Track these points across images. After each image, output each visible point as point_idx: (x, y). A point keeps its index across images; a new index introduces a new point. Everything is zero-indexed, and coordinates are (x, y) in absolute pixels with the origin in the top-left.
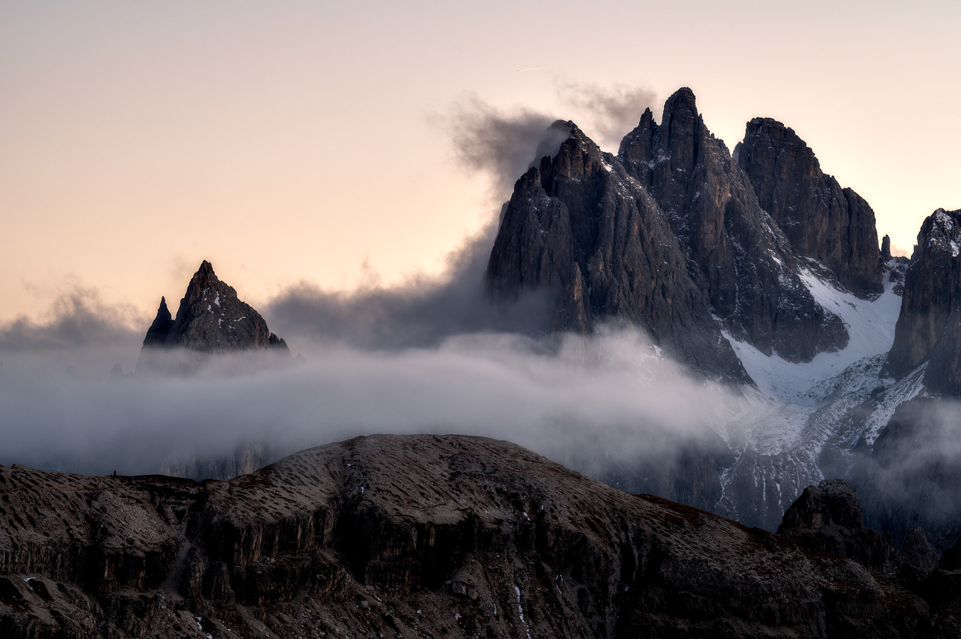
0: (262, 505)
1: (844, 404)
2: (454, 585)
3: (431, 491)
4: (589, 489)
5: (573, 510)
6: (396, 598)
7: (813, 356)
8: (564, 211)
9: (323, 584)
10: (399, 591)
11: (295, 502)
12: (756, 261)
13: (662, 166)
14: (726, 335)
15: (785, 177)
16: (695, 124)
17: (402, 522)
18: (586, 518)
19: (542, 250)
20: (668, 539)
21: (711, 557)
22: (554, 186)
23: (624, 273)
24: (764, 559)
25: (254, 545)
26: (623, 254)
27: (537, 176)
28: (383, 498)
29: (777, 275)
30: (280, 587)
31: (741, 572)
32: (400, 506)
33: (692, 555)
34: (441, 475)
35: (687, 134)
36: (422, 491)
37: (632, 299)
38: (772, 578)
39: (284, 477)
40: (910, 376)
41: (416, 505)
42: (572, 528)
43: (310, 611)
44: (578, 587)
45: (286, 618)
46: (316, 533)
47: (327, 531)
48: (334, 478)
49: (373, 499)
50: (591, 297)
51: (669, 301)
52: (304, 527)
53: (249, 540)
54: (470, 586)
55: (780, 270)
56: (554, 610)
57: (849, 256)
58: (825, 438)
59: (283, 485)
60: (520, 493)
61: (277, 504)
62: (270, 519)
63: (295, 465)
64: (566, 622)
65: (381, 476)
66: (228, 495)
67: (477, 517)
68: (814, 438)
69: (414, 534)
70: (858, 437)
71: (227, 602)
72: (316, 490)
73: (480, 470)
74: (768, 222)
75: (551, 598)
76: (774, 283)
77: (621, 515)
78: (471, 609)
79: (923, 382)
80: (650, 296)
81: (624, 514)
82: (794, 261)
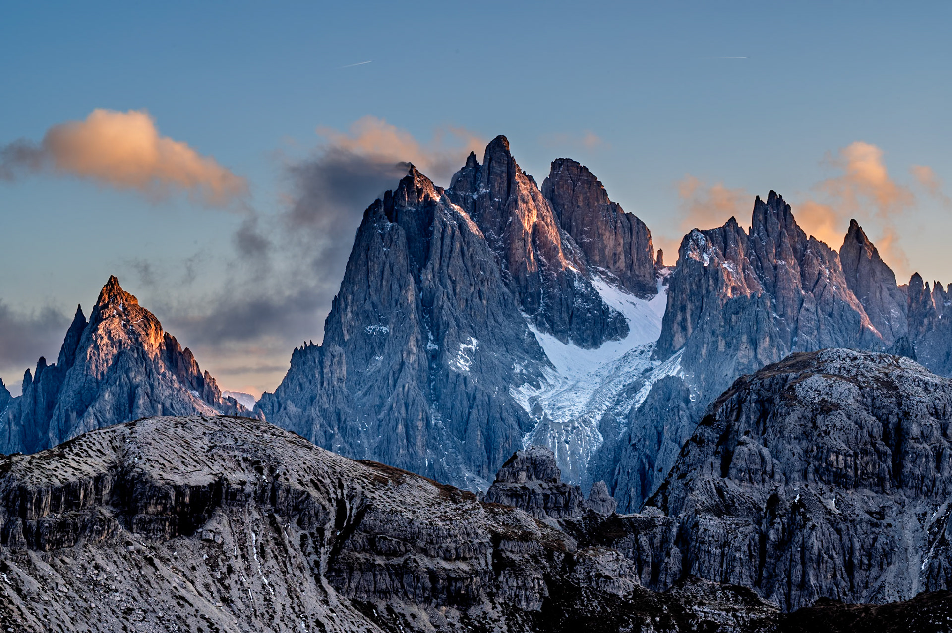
0: (54, 473)
1: (620, 382)
2: (204, 533)
3: (191, 460)
4: (316, 457)
5: (301, 473)
6: (157, 544)
7: (601, 344)
8: (402, 232)
9: (99, 533)
10: (160, 538)
11: (80, 470)
12: (556, 271)
13: (482, 197)
14: (532, 328)
15: (581, 204)
16: (508, 164)
17: (163, 485)
18: (311, 479)
19: (384, 263)
20: (373, 495)
21: (406, 508)
22: (394, 214)
23: (449, 281)
24: (448, 509)
25: (43, 505)
26: (448, 267)
27: (381, 206)
28: (151, 466)
29: (573, 281)
30: (64, 536)
31: (427, 519)
32: (164, 472)
33: (390, 507)
34: (201, 447)
35: (502, 172)
36: (184, 460)
37: (454, 302)
38: (451, 524)
39: (75, 451)
40: (671, 359)
41: (176, 471)
42: (299, 487)
43: (87, 554)
44: (301, 532)
45: (67, 560)
46: (96, 494)
47: (105, 492)
48: (115, 451)
49: (143, 466)
50: (422, 300)
51: (485, 302)
52: (86, 490)
53: (39, 500)
54: (217, 533)
55: (575, 277)
56: (281, 551)
57: (630, 266)
58: (605, 408)
59: (74, 457)
60: (261, 461)
61: (66, 472)
62: (57, 483)
63: (85, 442)
64: (290, 560)
65: (151, 449)
66: (28, 466)
67: (226, 480)
68: (596, 408)
69: (172, 494)
70: (629, 407)
71: (20, 549)
72: (99, 460)
73: (232, 443)
74: (568, 240)
75: (280, 543)
76: (570, 287)
77: (339, 476)
78: (216, 551)
79: (681, 364)
80: (469, 299)
81: (342, 476)
82: (588, 271)
